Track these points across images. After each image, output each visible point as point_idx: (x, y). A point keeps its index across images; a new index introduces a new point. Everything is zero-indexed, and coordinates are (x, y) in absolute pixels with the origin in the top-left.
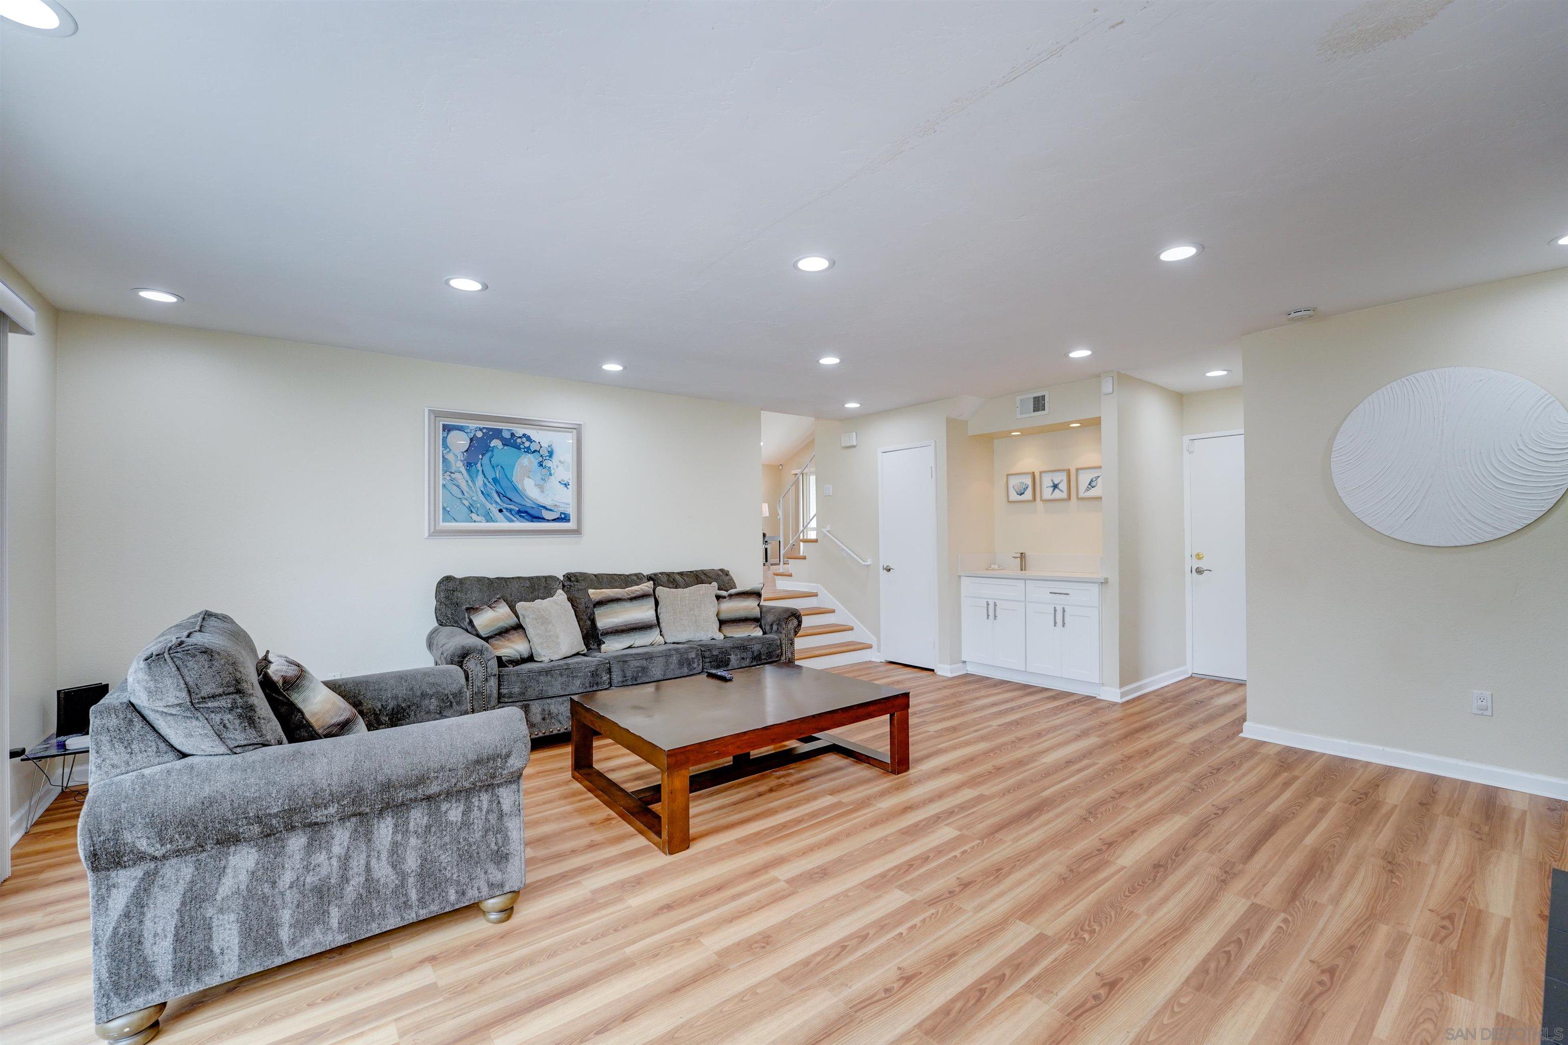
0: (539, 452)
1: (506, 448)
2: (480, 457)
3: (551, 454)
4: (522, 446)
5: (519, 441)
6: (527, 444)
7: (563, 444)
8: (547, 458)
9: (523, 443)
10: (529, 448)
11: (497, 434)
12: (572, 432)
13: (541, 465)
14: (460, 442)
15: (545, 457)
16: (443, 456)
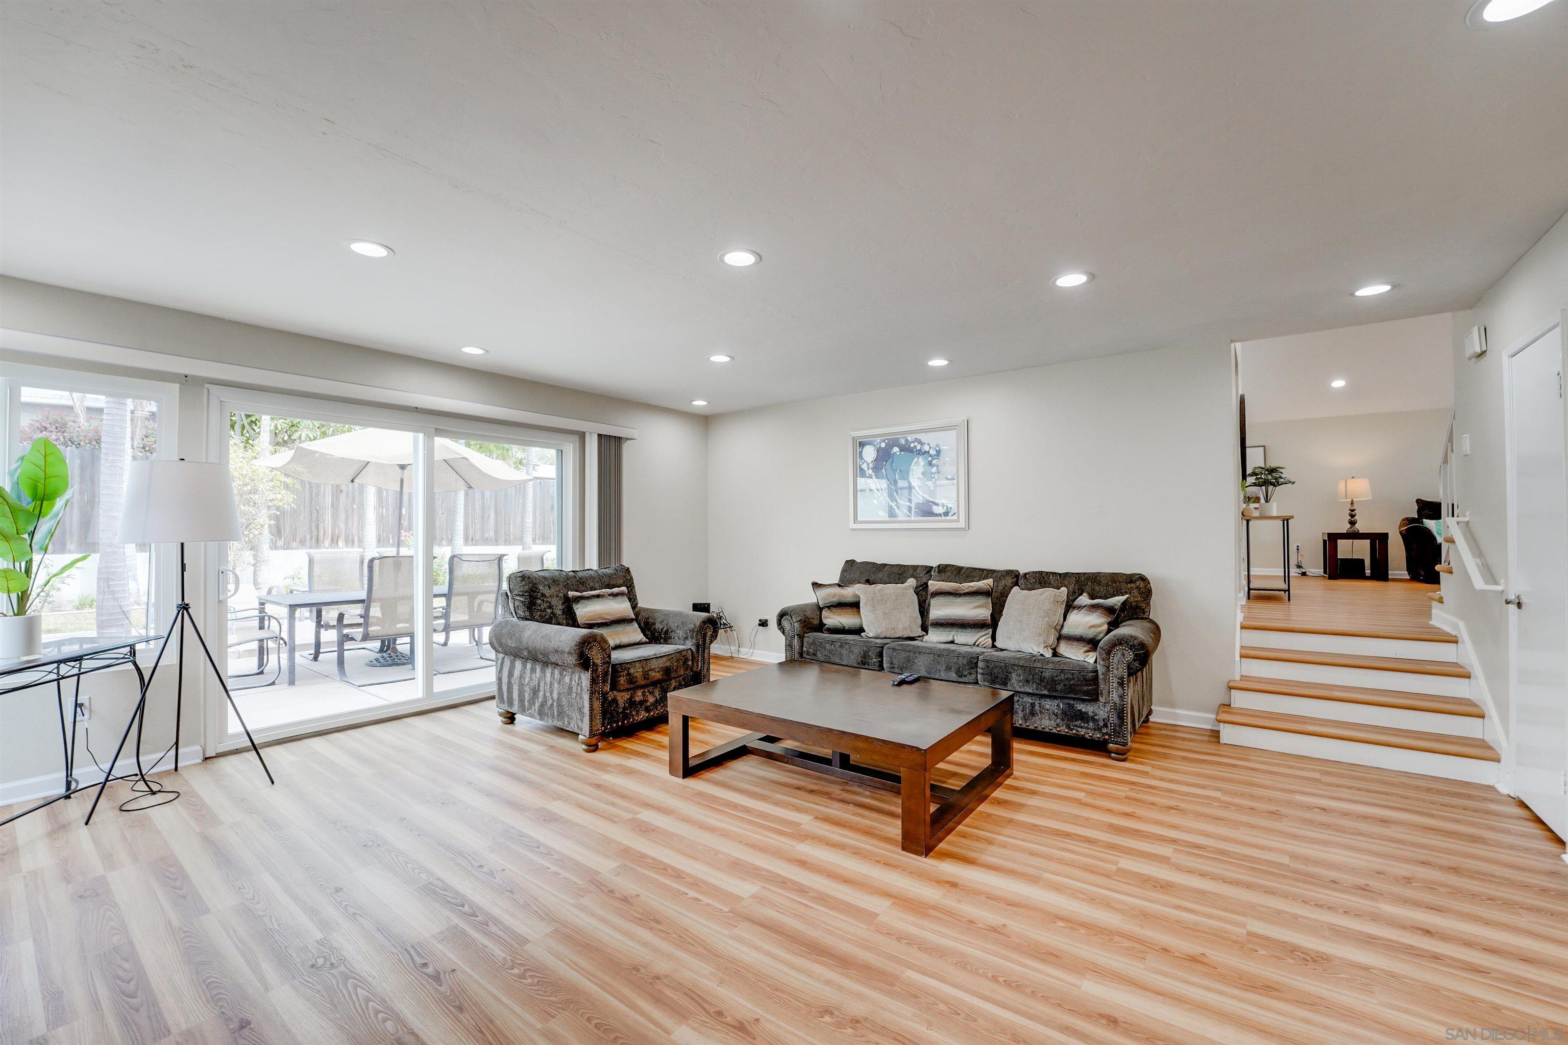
0: (928, 452)
1: (902, 453)
2: (884, 463)
3: (938, 453)
4: (915, 450)
5: (912, 445)
6: (919, 447)
7: (947, 442)
8: (936, 457)
9: (916, 447)
10: (920, 450)
11: (894, 443)
12: (955, 429)
13: (931, 464)
14: (869, 454)
15: (933, 457)
16: (860, 467)
